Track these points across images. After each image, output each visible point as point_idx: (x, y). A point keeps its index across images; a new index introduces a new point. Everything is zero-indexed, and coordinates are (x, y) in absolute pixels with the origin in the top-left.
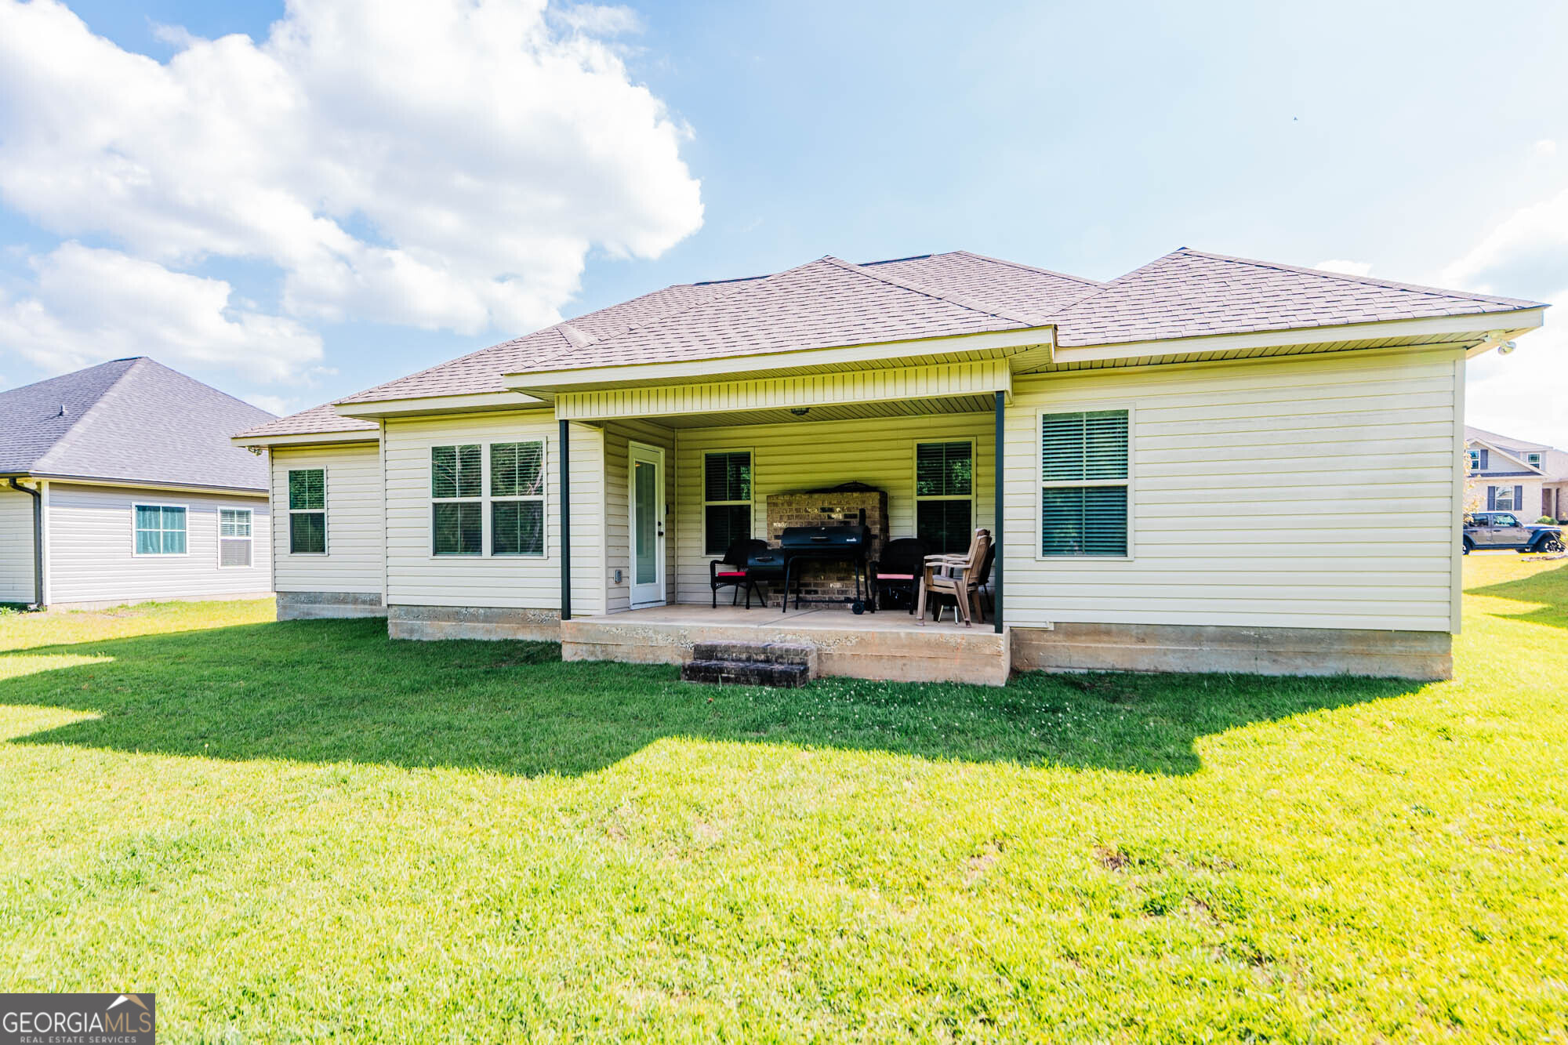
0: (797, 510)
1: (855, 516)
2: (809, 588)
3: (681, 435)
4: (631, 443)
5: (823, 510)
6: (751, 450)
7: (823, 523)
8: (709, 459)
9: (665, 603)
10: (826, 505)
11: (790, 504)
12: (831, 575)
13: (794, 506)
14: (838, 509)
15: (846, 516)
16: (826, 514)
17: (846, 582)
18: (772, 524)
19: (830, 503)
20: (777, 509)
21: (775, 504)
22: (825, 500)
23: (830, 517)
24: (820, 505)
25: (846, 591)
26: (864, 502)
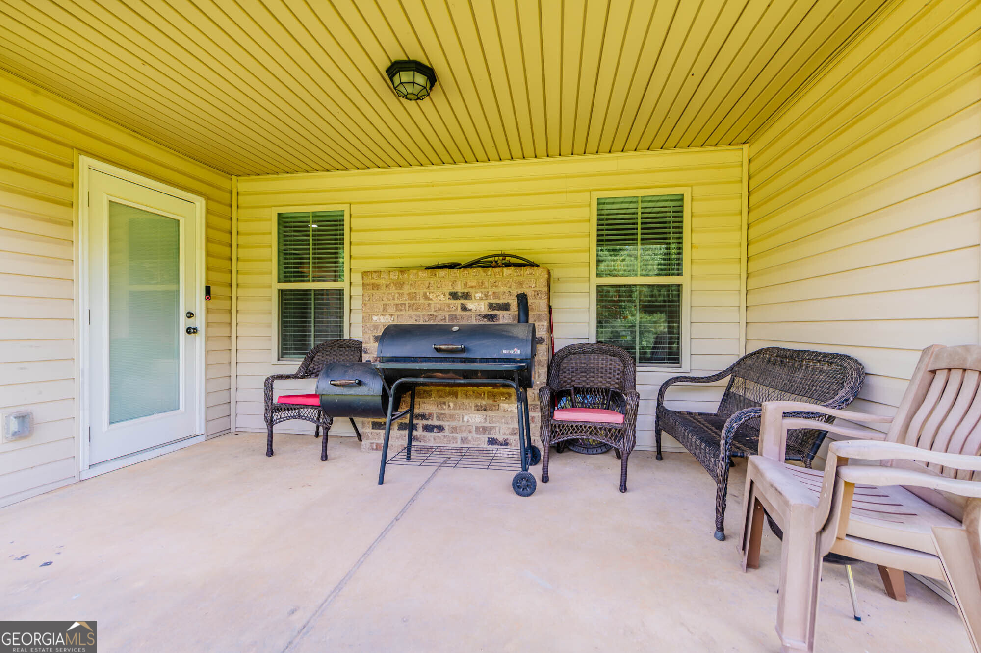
0: (412, 296)
1: (506, 307)
2: (429, 422)
3: (244, 185)
4: (85, 161)
5: (454, 296)
6: (345, 208)
7: (453, 317)
8: (283, 221)
9: (202, 439)
10: (459, 289)
11: (399, 285)
12: (466, 401)
13: (406, 289)
14: (478, 295)
15: (491, 306)
16: (458, 302)
17: (489, 413)
18: (370, 317)
19: (466, 285)
20: (377, 294)
21: (376, 287)
22: (460, 280)
23: (464, 308)
24: (449, 289)
25: (491, 428)
26: (521, 284)
